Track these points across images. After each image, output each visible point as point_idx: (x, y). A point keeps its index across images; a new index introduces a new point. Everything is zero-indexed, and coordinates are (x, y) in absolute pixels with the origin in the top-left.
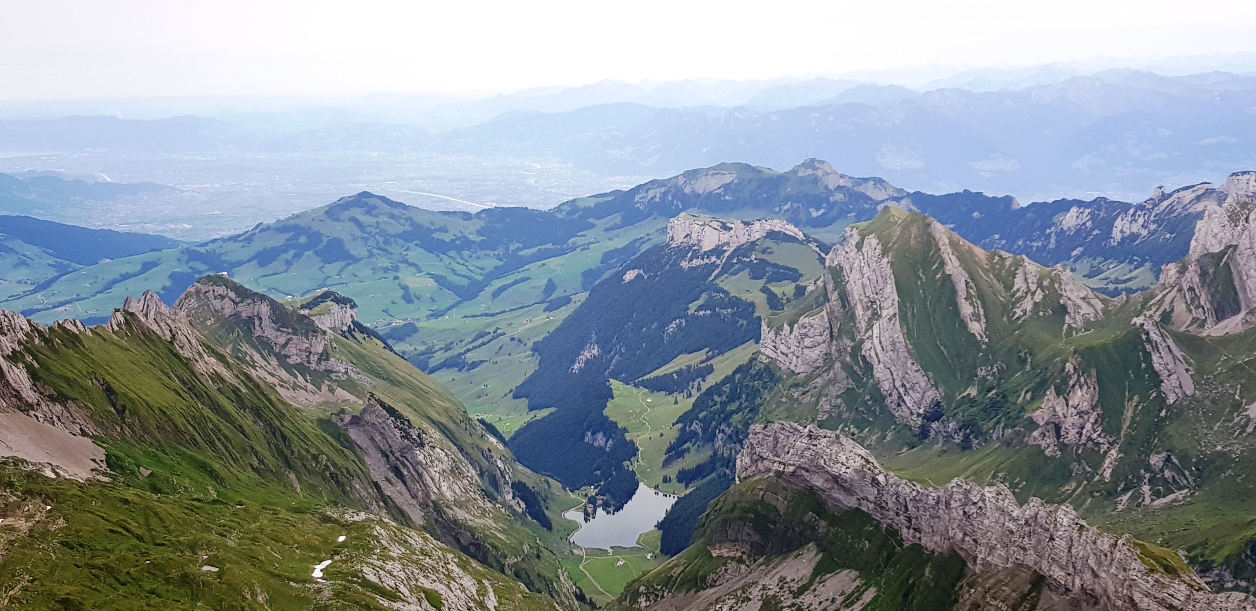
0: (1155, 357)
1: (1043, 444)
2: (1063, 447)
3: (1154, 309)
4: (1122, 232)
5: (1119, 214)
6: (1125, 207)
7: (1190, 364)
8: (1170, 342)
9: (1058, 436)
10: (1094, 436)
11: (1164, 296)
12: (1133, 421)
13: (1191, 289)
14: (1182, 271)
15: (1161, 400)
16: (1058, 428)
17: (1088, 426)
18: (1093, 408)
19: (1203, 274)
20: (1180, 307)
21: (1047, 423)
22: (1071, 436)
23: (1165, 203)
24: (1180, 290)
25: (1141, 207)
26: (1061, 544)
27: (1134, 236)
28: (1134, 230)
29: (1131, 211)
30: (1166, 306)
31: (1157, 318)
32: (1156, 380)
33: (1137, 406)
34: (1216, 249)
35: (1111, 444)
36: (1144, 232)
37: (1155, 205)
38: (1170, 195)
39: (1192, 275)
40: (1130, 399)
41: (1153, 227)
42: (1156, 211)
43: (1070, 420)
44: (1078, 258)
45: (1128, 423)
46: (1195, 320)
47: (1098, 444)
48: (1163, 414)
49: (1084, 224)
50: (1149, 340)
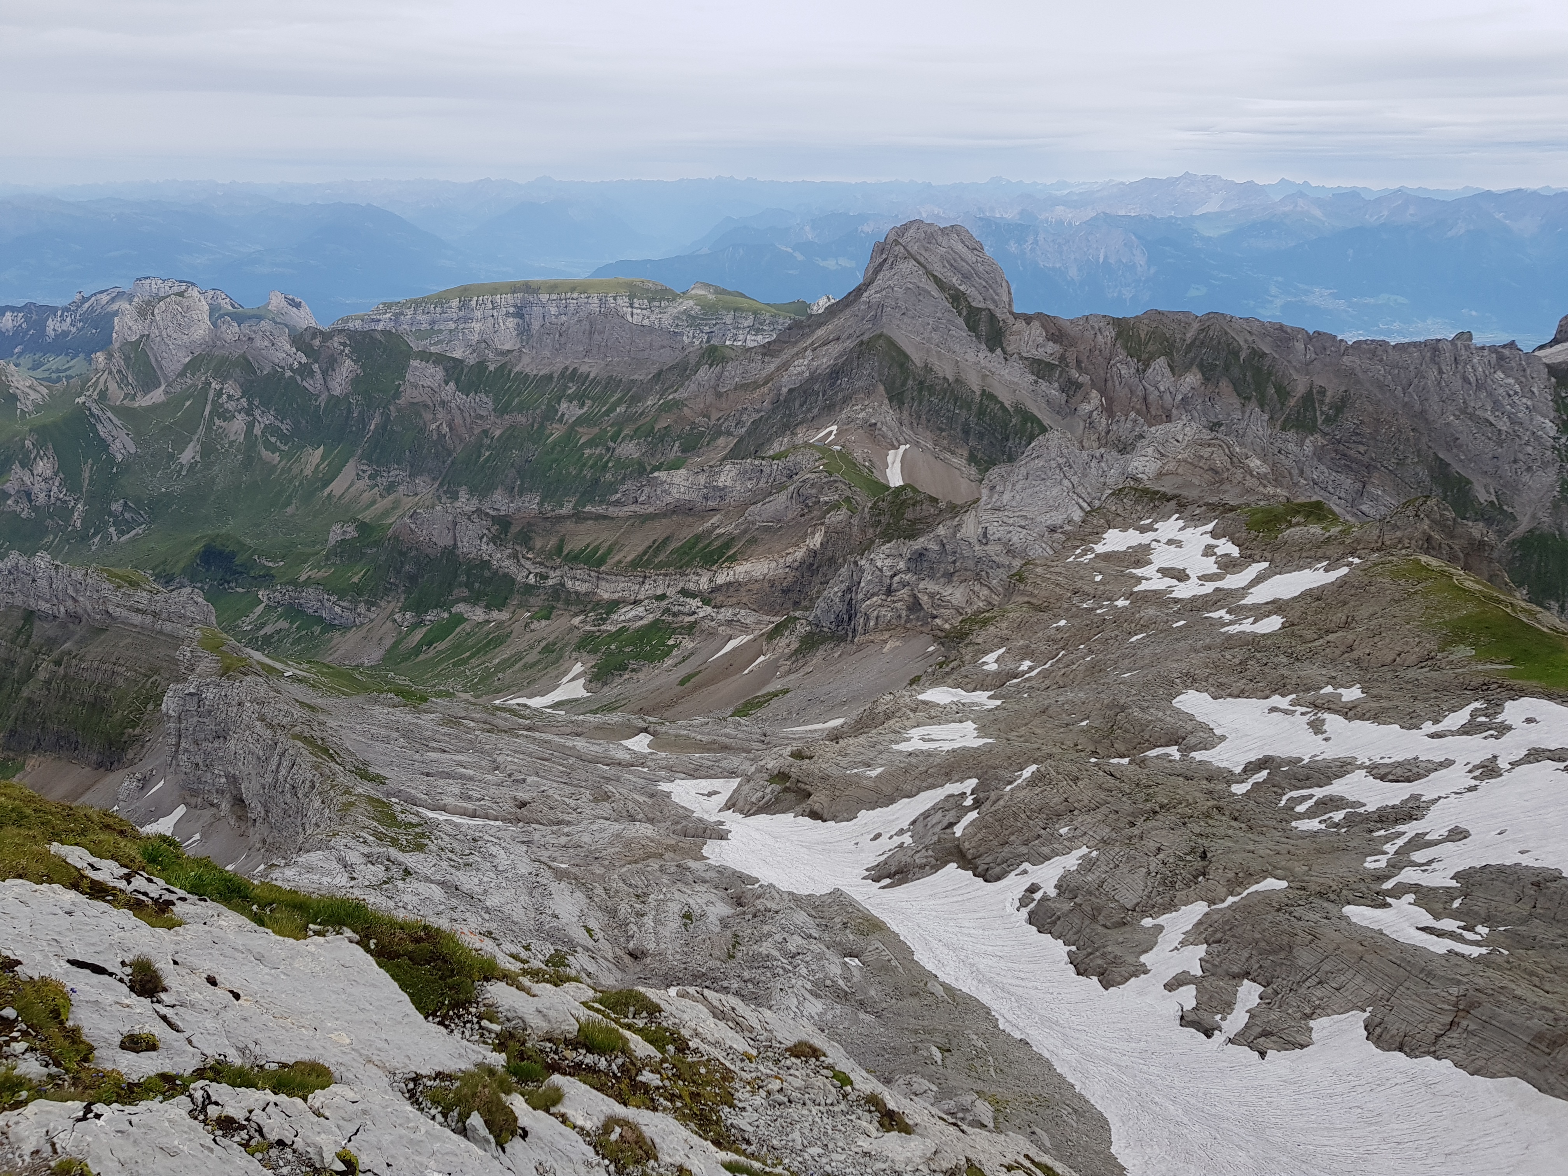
0: (99, 427)
1: (19, 510)
2: (35, 509)
3: (91, 390)
4: (54, 330)
5: (48, 316)
6: (53, 310)
7: (128, 429)
8: (109, 414)
9: (30, 501)
10: (61, 496)
11: (98, 379)
12: (91, 481)
13: (119, 371)
14: (110, 357)
15: (111, 459)
16: (28, 494)
17: (55, 489)
18: (56, 474)
19: (127, 359)
20: (113, 386)
21: (18, 492)
22: (42, 498)
23: (87, 305)
24: (110, 373)
25: (66, 309)
26: (43, 583)
27: (65, 334)
28: (65, 328)
29: (59, 313)
30: (101, 385)
31: (95, 396)
32: (104, 445)
33: (92, 467)
34: (134, 338)
35: (77, 500)
36: (74, 330)
37: (78, 307)
38: (89, 298)
39: (118, 360)
40: (86, 463)
41: (80, 325)
42: (80, 311)
43: (37, 486)
44: (20, 354)
45: (87, 481)
46: (126, 396)
47: (66, 502)
48: (115, 470)
49: (20, 325)
50: (92, 415)
